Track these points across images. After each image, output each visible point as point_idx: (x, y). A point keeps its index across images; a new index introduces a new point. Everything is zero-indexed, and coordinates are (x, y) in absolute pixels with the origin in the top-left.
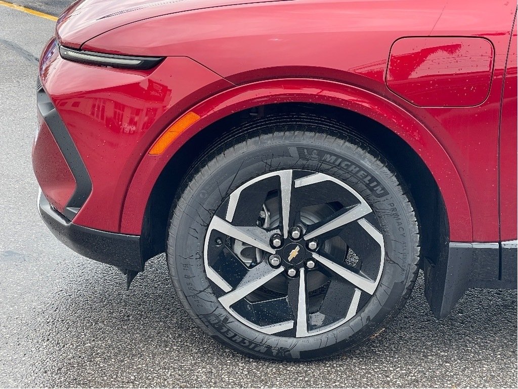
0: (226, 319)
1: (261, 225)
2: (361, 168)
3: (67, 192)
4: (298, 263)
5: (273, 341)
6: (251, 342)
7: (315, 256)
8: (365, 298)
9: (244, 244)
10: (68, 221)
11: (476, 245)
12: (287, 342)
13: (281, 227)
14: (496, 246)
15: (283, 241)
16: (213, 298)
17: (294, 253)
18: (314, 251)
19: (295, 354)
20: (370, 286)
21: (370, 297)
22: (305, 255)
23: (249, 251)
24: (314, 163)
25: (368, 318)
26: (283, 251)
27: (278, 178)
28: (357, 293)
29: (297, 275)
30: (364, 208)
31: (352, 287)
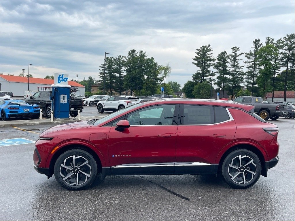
0: (64, 183)
1: (70, 166)
2: (86, 155)
3: (37, 162)
4: (77, 172)
5: (72, 186)
6: (68, 187)
7: (79, 171)
8: (88, 178)
10: (37, 167)
11: (106, 167)
12: (75, 186)
13: (73, 166)
14: (110, 167)
15: (74, 168)
16: (62, 179)
17: (76, 170)
18: (79, 170)
19: (76, 189)
20: (89, 176)
21: (89, 177)
22: (78, 170)
23: (68, 170)
24: (78, 154)
25: (89, 181)
26: (74, 170)
27: (72, 157)
28: (87, 177)
29: (76, 174)
30: (87, 162)
31: (86, 176)
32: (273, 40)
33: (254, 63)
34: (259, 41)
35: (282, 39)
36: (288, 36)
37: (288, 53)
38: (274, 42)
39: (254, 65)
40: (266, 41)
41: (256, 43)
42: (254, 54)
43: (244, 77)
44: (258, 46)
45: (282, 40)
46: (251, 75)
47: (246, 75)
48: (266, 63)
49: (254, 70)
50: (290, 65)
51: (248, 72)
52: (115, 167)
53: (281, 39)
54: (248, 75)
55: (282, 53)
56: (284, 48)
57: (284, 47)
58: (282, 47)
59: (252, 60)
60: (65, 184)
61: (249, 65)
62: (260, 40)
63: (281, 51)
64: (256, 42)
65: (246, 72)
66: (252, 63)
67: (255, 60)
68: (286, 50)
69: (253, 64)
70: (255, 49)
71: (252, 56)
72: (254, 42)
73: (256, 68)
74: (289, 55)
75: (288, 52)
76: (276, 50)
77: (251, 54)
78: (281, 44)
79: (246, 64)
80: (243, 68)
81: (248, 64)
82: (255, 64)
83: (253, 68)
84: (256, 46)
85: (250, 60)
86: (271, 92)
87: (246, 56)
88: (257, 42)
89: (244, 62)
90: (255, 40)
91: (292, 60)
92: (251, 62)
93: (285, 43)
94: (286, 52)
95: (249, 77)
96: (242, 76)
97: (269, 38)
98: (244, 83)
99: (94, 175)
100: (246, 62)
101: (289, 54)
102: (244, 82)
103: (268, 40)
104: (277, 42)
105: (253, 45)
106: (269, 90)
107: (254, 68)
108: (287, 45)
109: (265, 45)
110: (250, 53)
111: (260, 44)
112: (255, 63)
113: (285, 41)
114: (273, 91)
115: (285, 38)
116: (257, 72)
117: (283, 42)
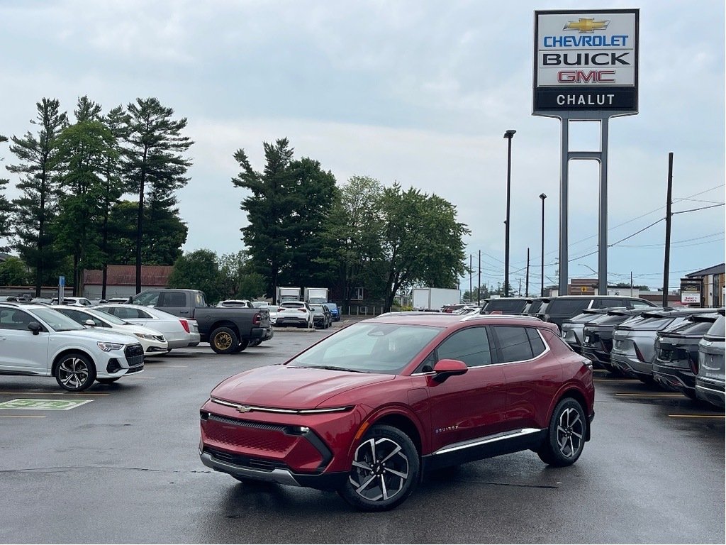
0: (359, 499)
4: (380, 472)
5: (376, 503)
6: (369, 505)
7: (385, 468)
8: (405, 480)
9: (361, 468)
12: (381, 503)
13: (373, 461)
14: (431, 455)
15: (374, 464)
16: (354, 491)
17: (378, 468)
18: (385, 466)
19: (384, 507)
20: (405, 476)
21: (407, 479)
22: (382, 468)
24: (381, 435)
26: (374, 469)
27: (369, 442)
28: (402, 479)
29: (381, 477)
30: (399, 448)
31: (400, 477)
32: (98, 109)
33: (41, 172)
34: (55, 104)
35: (125, 109)
36: (140, 102)
37: (141, 154)
38: (100, 114)
39: (41, 180)
40: (78, 109)
41: (46, 112)
42: (41, 145)
43: (12, 216)
44: (55, 122)
45: (124, 113)
46: (35, 211)
47: (16, 211)
48: (81, 176)
49: (43, 196)
50: (148, 187)
51: (23, 202)
52: (437, 453)
53: (120, 109)
54: (25, 213)
55: (125, 152)
56: (131, 138)
57: (132, 135)
58: (125, 134)
59: (35, 164)
60: (362, 500)
61: (26, 179)
62: (57, 102)
63: (122, 143)
64: (46, 107)
65: (15, 202)
66: (37, 172)
67: (46, 164)
68: (136, 143)
69: (38, 176)
70: (43, 128)
71: (36, 150)
72: (39, 105)
73: (48, 190)
74: (145, 159)
75: (143, 151)
76: (111, 141)
77: (32, 144)
78: (124, 125)
79: (16, 174)
80: (4, 188)
81: (24, 176)
82: (43, 177)
83: (39, 190)
84: (46, 119)
85: (29, 164)
86: (99, 268)
87: (15, 150)
88: (48, 108)
89: (7, 168)
90: (44, 100)
91: (152, 174)
92: (33, 168)
93: (134, 122)
94: (137, 149)
95: (27, 217)
96: (6, 215)
97: (85, 99)
98: (10, 238)
99: (414, 474)
100: (14, 169)
101: (145, 157)
102: (10, 234)
103: (82, 107)
104: (109, 116)
105: (37, 115)
106: (95, 261)
107: (44, 189)
108: (138, 128)
109: (73, 120)
110: (30, 140)
111: (59, 114)
112: (44, 172)
113: (132, 115)
114: (105, 265)
115: (131, 107)
116: (53, 203)
117: (127, 119)
